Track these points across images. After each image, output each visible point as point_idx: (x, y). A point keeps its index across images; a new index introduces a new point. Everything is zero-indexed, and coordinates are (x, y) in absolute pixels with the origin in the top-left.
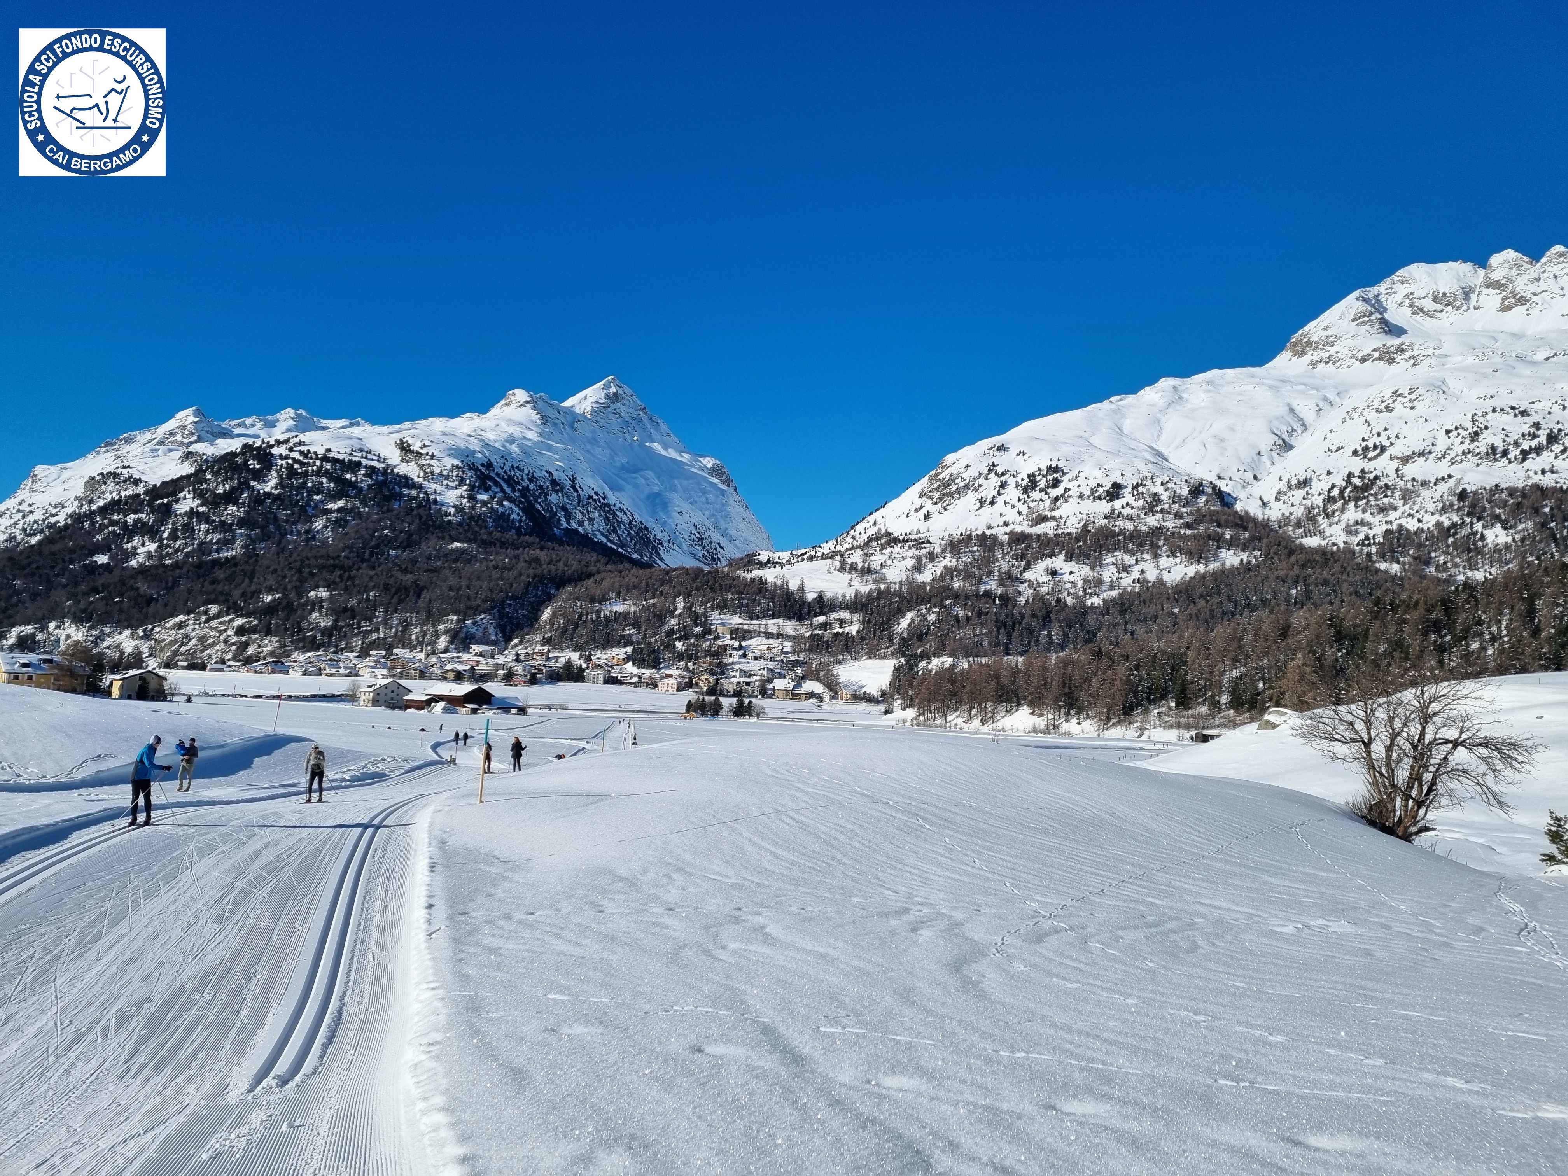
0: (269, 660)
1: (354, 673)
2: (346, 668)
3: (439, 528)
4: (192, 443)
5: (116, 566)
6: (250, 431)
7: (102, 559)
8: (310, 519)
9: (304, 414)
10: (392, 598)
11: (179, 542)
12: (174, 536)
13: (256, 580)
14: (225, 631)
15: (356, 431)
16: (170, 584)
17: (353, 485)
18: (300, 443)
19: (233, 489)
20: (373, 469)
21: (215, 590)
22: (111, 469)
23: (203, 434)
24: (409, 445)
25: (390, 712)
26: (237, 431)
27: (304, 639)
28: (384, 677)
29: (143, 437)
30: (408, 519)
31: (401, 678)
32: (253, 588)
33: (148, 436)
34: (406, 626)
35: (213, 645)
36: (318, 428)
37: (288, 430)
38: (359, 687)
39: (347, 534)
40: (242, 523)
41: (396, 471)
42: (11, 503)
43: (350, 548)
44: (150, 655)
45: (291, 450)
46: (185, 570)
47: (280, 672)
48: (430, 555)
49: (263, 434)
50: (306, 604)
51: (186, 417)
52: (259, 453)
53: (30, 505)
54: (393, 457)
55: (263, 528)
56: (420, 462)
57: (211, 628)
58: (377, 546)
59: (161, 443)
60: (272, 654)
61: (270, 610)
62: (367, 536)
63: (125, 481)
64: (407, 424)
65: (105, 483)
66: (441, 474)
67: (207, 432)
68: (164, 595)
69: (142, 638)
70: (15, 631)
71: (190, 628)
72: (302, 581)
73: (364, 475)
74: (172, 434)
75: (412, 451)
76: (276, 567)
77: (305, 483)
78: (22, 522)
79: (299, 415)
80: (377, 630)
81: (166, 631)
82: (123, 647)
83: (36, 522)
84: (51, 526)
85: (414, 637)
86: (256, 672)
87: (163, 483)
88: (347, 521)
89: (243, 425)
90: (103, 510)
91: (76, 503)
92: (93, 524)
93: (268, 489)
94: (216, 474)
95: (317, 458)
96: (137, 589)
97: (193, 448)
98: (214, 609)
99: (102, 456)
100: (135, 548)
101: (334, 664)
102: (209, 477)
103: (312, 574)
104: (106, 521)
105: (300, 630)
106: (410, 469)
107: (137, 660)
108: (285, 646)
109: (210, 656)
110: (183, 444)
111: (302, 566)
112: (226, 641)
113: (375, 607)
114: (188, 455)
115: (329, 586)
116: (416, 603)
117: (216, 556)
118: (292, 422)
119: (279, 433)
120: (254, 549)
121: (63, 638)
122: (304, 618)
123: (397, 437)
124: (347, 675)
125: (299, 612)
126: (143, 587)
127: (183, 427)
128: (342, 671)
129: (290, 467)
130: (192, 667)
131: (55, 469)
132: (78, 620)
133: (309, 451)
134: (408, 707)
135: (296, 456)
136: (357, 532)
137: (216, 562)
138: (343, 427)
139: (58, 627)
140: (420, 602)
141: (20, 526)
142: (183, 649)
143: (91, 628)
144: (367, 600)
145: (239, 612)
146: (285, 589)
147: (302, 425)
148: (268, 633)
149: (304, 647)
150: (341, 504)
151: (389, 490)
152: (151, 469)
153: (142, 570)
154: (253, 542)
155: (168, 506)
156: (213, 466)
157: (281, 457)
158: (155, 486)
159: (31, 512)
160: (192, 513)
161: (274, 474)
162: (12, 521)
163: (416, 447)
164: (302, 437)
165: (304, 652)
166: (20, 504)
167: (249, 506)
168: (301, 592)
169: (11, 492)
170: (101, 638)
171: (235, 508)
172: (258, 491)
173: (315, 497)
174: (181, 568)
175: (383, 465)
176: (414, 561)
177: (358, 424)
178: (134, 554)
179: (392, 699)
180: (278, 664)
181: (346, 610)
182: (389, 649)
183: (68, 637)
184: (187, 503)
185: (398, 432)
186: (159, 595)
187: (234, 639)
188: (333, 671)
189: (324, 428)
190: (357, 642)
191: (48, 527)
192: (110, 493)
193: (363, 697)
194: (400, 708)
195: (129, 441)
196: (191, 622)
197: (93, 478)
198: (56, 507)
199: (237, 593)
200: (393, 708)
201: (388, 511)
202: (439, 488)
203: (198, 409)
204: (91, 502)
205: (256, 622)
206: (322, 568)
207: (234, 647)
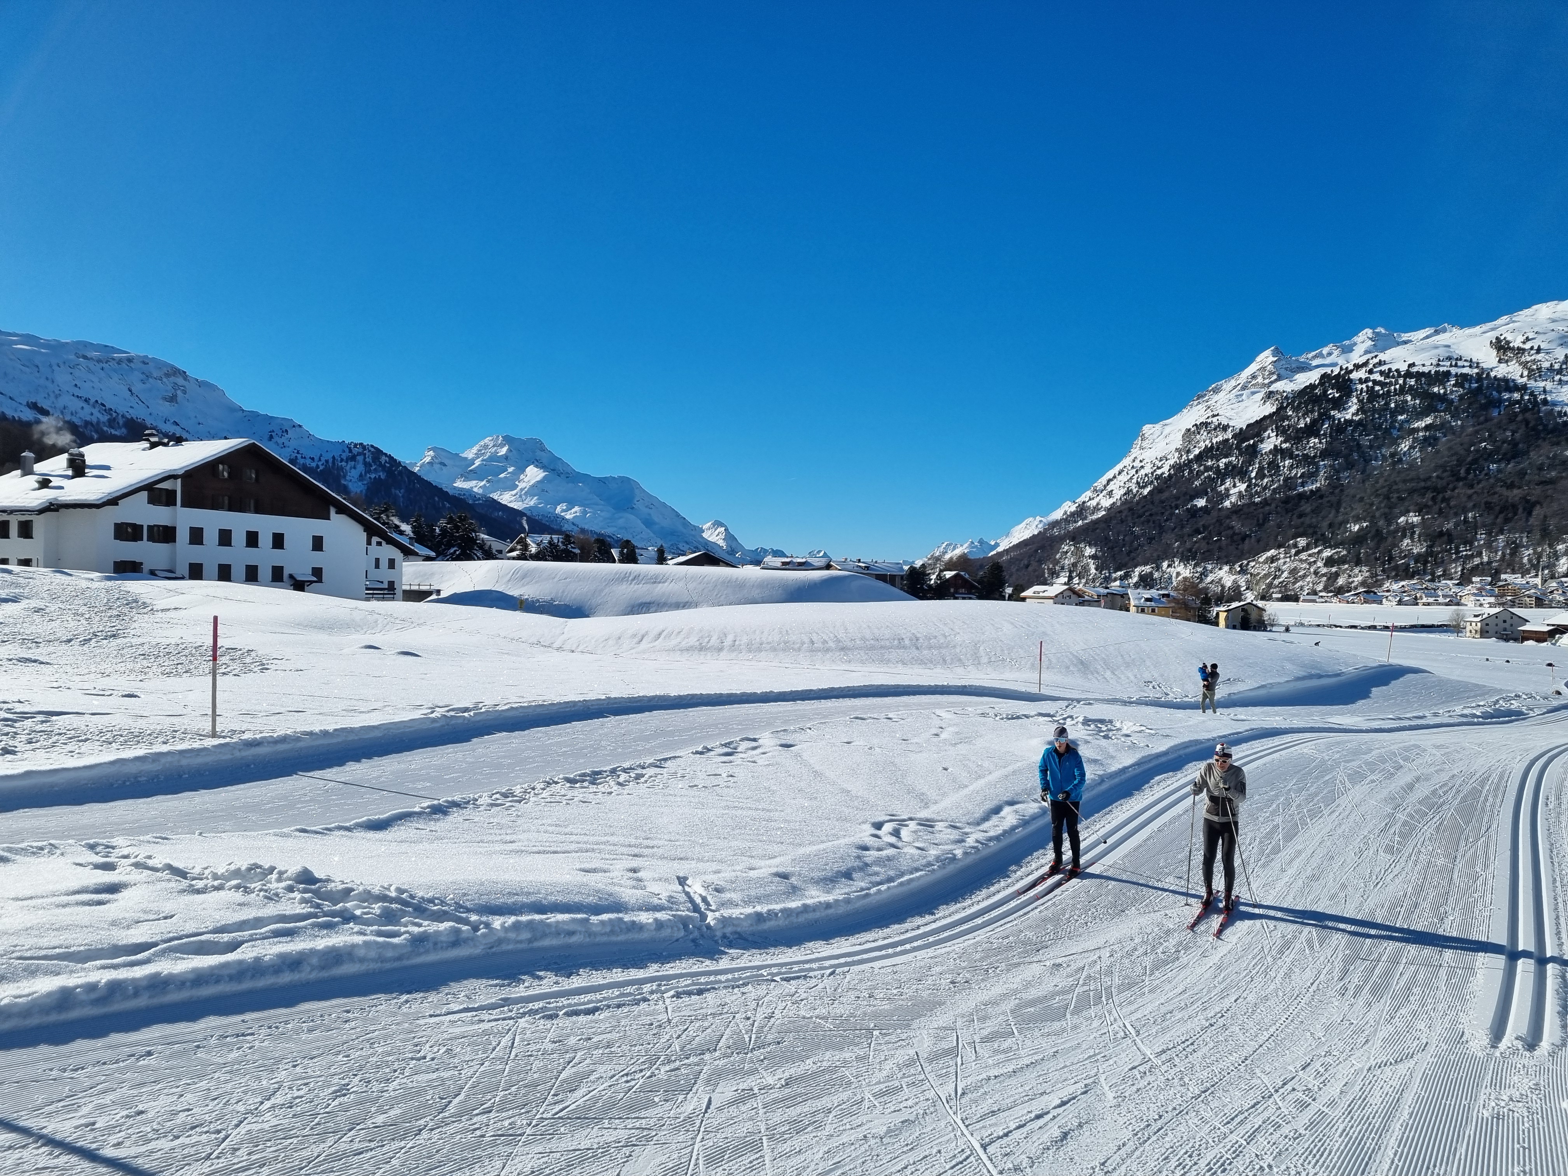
0: (1361, 590)
1: (1455, 601)
2: (1444, 596)
3: (1552, 431)
4: (1272, 382)
5: (1213, 508)
6: (1328, 361)
7: (1201, 503)
8: (1395, 442)
9: (1383, 331)
10: (1497, 517)
11: (1266, 480)
12: (1261, 475)
13: (1342, 510)
14: (1315, 562)
15: (1443, 339)
16: (1261, 521)
17: (1443, 398)
18: (1380, 363)
19: (1314, 422)
20: (1464, 376)
21: (1303, 523)
22: (1203, 420)
23: (1283, 372)
24: (1508, 342)
25: (1502, 644)
26: (1315, 363)
27: (1396, 568)
28: (1491, 605)
29: (1228, 385)
30: (1513, 426)
31: (1513, 606)
32: (1340, 518)
33: (1233, 383)
34: (1515, 548)
35: (1304, 576)
36: (1398, 344)
37: (1367, 352)
38: (1463, 616)
39: (1438, 452)
40: (1324, 454)
41: (1493, 374)
42: (1127, 461)
43: (1443, 467)
44: (1247, 589)
45: (1371, 372)
46: (1273, 506)
47: (1374, 602)
48: (1542, 464)
49: (1341, 361)
50: (1396, 531)
51: (1266, 358)
52: (1338, 381)
53: (1141, 461)
54: (1488, 358)
55: (1346, 457)
56: (1523, 359)
57: (1301, 561)
58: (1475, 461)
59: (1244, 388)
60: (1363, 583)
61: (1359, 539)
62: (1462, 452)
63: (1215, 429)
64: (1504, 319)
65: (1199, 433)
66: (1551, 369)
67: (1286, 369)
68: (1256, 532)
69: (1239, 572)
70: (1138, 570)
71: (1282, 561)
72: (1391, 507)
73: (1454, 386)
74: (1254, 377)
75: (1513, 349)
76: (1362, 495)
77: (1387, 404)
78: (1136, 476)
79: (1378, 334)
80: (1480, 554)
81: (1259, 566)
82: (1223, 581)
83: (1146, 475)
84: (1158, 478)
85: (1525, 560)
86: (1348, 602)
87: (1248, 426)
88: (1436, 439)
89: (1320, 355)
90: (1199, 458)
91: (1177, 455)
92: (1191, 472)
93: (1348, 417)
94: (1296, 409)
95: (1399, 376)
96: (1233, 527)
97: (1273, 388)
98: (1302, 542)
99: (1195, 409)
100: (1227, 490)
101: (1432, 592)
102: (1290, 413)
103: (1401, 499)
104: (1202, 468)
105: (1391, 559)
106: (1511, 369)
107: (1236, 594)
108: (1377, 575)
109: (1302, 588)
110: (1264, 385)
111: (1390, 491)
112: (1316, 573)
113: (1476, 528)
114: (1270, 395)
115: (1420, 511)
116: (1527, 520)
117: (1301, 490)
118: (1370, 343)
119: (1357, 357)
120: (1338, 479)
121: (1174, 575)
122: (1395, 545)
123: (1492, 336)
124: (1447, 604)
125: (1390, 539)
126: (1237, 525)
127: (1263, 369)
128: (1441, 600)
129: (1370, 391)
130: (1286, 598)
131: (1158, 426)
132: (1185, 560)
133: (1390, 370)
134: (1524, 639)
135: (1377, 377)
136: (1450, 448)
137: (1301, 496)
138: (1427, 337)
139: (1169, 566)
140: (1532, 521)
141: (1134, 481)
142: (1276, 582)
143: (1195, 566)
144: (1466, 521)
145: (1327, 543)
146: (1373, 517)
147: (1381, 343)
148: (1358, 563)
149: (1397, 575)
150: (1429, 420)
151: (1486, 397)
152: (1237, 413)
153: (1236, 510)
154: (1337, 472)
155: (1254, 446)
156: (1293, 401)
157: (1361, 381)
158: (1241, 429)
159: (1142, 467)
160: (1276, 450)
161: (1355, 400)
162: (1129, 477)
163: (1517, 343)
164: (1382, 357)
165: (1396, 581)
166: (1134, 461)
167: (1331, 436)
168: (1390, 518)
169: (1126, 452)
170: (1204, 574)
171: (1317, 440)
172: (1339, 419)
173: (1400, 418)
174: (1270, 505)
175: (1476, 371)
176: (1522, 474)
177: (1444, 330)
178: (1227, 495)
179: (1505, 630)
180: (1370, 594)
181: (1441, 534)
182: (1495, 575)
183: (1178, 574)
184: (1271, 441)
185: (1493, 329)
186: (1252, 532)
187: (1324, 570)
188: (1431, 600)
189: (1406, 342)
190: (1456, 569)
191: (1156, 479)
192: (1204, 441)
193: (1469, 628)
194: (1516, 640)
195: (1216, 391)
196: (1282, 556)
197: (1189, 430)
198: (1161, 460)
199: (1325, 524)
200: (1507, 640)
201: (1486, 420)
202: (1549, 385)
203: (1277, 348)
204: (1188, 452)
205: (1345, 552)
206: (1412, 492)
207: (1325, 579)
